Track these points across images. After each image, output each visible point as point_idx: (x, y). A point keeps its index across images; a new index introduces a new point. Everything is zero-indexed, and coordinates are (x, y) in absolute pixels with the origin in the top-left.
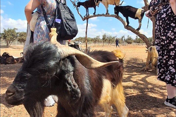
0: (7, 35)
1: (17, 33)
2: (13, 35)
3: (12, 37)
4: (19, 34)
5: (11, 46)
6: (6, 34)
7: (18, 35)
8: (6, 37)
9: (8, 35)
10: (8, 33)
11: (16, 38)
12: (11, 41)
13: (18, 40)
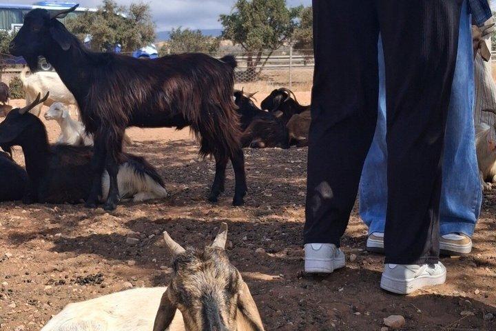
0: (249, 24)
1: (294, 13)
2: (273, 24)
3: (272, 31)
4: (301, 14)
5: (265, 72)
6: (245, 20)
7: (297, 20)
8: (247, 31)
9: (253, 20)
10: (256, 16)
11: (287, 36)
12: (266, 51)
13: (296, 47)
